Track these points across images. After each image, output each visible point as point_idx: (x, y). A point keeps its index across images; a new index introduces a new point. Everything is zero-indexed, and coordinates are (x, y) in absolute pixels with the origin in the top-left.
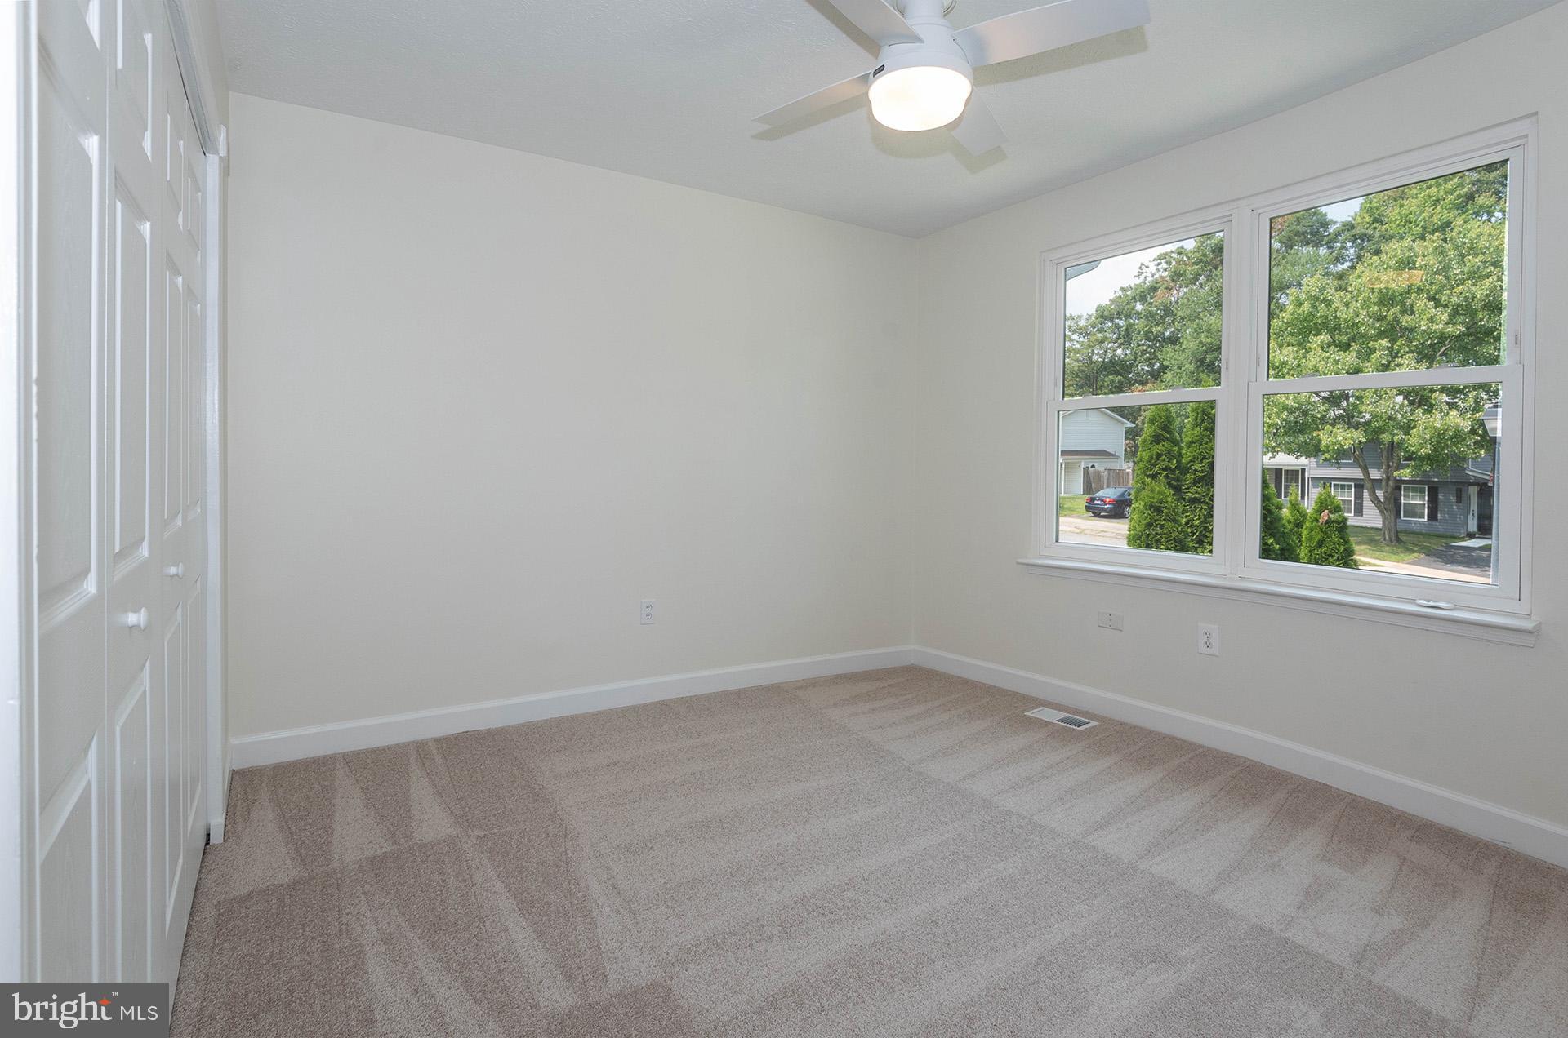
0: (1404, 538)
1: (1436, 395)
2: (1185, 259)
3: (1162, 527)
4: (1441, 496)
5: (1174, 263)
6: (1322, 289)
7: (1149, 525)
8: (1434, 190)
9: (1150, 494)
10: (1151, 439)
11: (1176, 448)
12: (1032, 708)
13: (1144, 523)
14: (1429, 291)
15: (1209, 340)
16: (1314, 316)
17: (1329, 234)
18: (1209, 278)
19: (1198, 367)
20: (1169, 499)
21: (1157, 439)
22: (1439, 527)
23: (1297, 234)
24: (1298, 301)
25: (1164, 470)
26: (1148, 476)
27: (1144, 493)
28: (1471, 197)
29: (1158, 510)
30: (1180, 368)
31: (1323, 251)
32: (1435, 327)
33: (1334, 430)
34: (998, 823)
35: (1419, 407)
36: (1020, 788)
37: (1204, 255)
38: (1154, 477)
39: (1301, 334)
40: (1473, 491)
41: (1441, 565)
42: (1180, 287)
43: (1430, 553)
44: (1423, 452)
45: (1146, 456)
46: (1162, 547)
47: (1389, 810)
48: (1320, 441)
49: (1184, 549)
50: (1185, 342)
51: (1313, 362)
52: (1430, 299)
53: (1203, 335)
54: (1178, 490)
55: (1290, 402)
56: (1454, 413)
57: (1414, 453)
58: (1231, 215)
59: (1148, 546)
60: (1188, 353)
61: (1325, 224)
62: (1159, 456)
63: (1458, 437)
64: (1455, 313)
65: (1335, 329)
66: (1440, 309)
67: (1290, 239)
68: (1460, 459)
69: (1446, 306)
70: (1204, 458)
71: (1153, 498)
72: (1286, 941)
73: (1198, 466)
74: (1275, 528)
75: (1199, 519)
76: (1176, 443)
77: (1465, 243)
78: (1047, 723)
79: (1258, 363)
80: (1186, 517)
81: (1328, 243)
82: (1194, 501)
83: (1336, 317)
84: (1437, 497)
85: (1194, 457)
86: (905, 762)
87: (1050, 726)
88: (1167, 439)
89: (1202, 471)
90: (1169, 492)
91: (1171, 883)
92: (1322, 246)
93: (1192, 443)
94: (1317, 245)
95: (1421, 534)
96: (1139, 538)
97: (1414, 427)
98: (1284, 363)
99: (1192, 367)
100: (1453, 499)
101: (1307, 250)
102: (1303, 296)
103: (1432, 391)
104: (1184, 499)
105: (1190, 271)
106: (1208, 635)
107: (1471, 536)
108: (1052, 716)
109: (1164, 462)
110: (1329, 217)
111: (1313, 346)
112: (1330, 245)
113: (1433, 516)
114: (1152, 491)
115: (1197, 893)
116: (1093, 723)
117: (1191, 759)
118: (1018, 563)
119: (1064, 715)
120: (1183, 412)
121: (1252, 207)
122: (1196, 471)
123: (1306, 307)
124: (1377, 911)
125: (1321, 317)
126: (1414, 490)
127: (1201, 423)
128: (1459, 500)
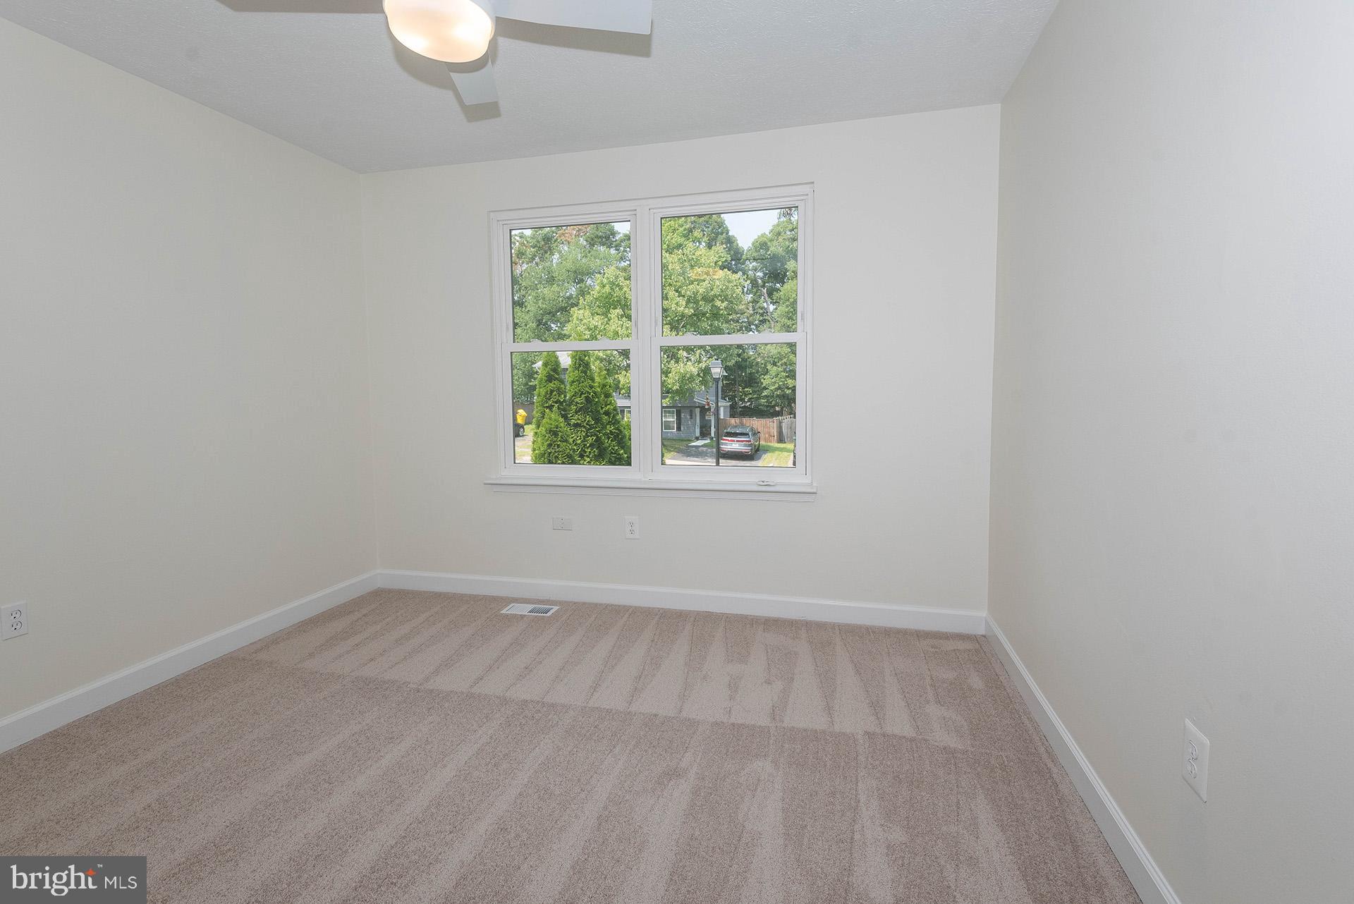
0: (665, 443)
1: (681, 352)
2: (525, 242)
3: (558, 446)
4: (682, 415)
5: (517, 244)
6: (617, 277)
7: (550, 445)
8: (672, 222)
9: (548, 421)
10: (546, 378)
11: (562, 386)
12: (506, 606)
13: (546, 444)
14: (675, 286)
15: (544, 306)
16: (612, 295)
17: (616, 241)
18: (542, 259)
19: (538, 325)
20: (562, 425)
21: (550, 379)
22: (683, 435)
23: (597, 237)
24: (602, 284)
25: (556, 402)
26: (547, 407)
27: (544, 421)
28: (690, 231)
29: (555, 434)
30: (526, 325)
31: (613, 251)
32: (679, 309)
33: (628, 374)
34: (519, 715)
35: (672, 359)
36: (524, 678)
37: (538, 242)
38: (550, 407)
39: (604, 307)
40: (698, 410)
41: (685, 458)
42: (523, 263)
43: (679, 451)
44: (675, 388)
45: (543, 391)
46: (559, 461)
47: (746, 617)
48: (619, 382)
49: (573, 462)
50: (529, 306)
51: (613, 327)
52: (677, 291)
53: (540, 302)
54: (565, 417)
55: (601, 354)
56: (689, 363)
57: (670, 389)
58: (636, 210)
59: (550, 462)
60: (531, 314)
61: (614, 234)
62: (552, 391)
63: (691, 379)
64: (688, 302)
65: (625, 305)
66: (681, 298)
67: (592, 239)
68: (692, 391)
69: (684, 296)
70: (582, 393)
71: (551, 424)
72: (733, 725)
73: (578, 400)
74: (623, 442)
75: (580, 439)
76: (562, 382)
77: (693, 258)
78: (522, 617)
79: (656, 324)
80: (572, 437)
81: (616, 246)
82: (576, 425)
83: (625, 298)
84: (680, 415)
85: (576, 392)
86: (411, 686)
87: (525, 618)
88: (556, 378)
89: (581, 403)
90: (562, 420)
91: (656, 715)
92: (612, 247)
93: (573, 382)
94: (610, 247)
95: (674, 440)
96: (543, 455)
97: (670, 373)
98: (596, 327)
99: (534, 325)
100: (688, 417)
101: (602, 249)
102: (605, 281)
103: (679, 350)
104: (570, 425)
105: (530, 251)
106: (632, 524)
107: (697, 439)
108: (523, 609)
109: (555, 397)
110: (616, 229)
111: (612, 316)
112: (617, 247)
113: (679, 429)
114: (550, 419)
115: (673, 715)
116: (556, 608)
117: (629, 618)
118: (485, 484)
119: (531, 607)
120: (530, 359)
121: (650, 207)
122: (577, 403)
123: (607, 289)
124: (768, 682)
125: (617, 296)
126: (669, 412)
127: (579, 368)
128: (691, 416)
